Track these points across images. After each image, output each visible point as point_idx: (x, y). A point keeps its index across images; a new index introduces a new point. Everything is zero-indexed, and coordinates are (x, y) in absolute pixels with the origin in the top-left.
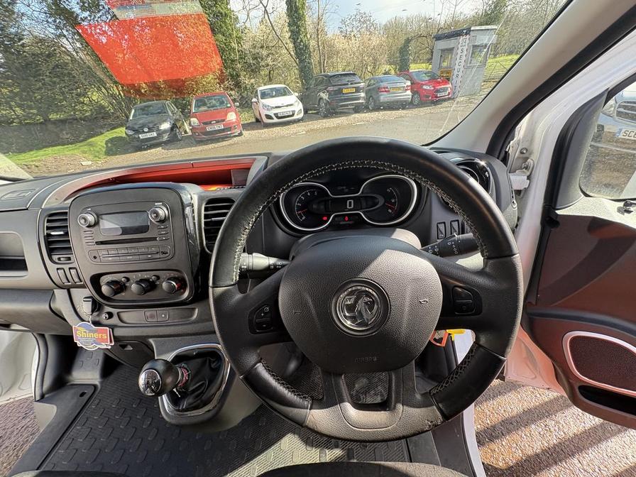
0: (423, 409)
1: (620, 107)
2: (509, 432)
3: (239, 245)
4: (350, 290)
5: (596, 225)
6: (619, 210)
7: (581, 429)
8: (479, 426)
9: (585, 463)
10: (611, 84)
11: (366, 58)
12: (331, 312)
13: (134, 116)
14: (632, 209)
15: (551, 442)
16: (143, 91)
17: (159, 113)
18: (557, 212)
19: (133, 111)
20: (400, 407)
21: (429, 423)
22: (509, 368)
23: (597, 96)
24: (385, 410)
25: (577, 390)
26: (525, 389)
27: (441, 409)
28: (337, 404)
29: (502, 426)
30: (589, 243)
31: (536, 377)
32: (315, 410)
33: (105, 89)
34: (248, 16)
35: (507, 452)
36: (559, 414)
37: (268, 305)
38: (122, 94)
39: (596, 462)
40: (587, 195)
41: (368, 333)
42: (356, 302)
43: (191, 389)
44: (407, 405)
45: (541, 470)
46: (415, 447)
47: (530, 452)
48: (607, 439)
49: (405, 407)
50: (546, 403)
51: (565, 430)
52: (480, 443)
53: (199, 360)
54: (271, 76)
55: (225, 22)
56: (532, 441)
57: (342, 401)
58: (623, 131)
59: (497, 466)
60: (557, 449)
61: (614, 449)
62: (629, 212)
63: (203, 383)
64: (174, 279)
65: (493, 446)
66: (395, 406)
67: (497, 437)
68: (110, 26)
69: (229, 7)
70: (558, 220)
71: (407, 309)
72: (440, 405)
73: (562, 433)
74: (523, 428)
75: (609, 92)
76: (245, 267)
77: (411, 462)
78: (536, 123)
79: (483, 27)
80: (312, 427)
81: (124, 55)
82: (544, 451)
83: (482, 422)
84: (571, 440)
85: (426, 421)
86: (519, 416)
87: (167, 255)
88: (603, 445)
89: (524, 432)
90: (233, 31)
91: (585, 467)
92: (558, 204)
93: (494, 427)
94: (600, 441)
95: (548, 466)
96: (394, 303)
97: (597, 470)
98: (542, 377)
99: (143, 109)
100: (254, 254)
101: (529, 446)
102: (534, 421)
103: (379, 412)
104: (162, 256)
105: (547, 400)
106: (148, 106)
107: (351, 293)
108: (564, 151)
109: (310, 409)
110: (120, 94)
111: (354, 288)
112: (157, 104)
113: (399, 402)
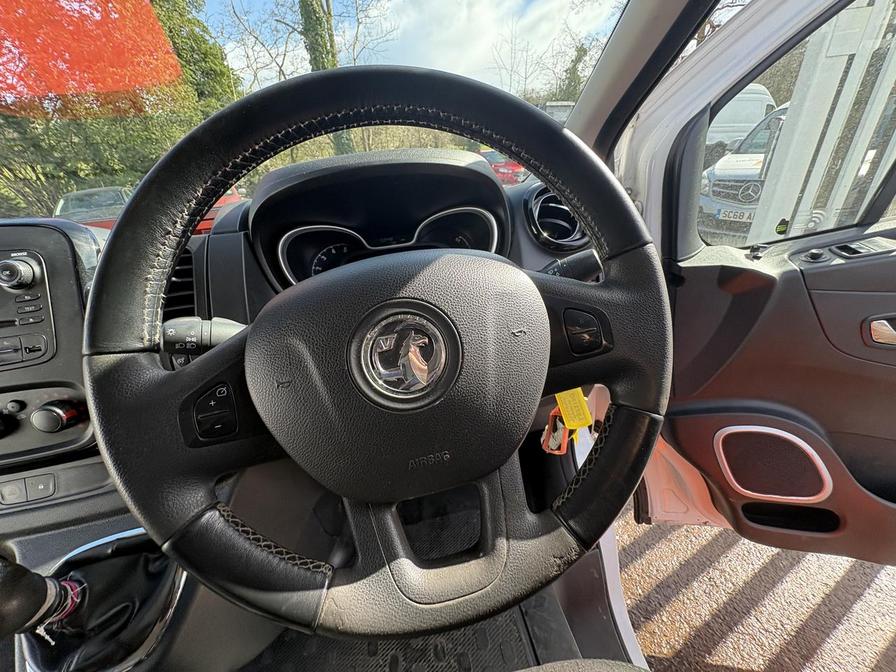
0: (544, 539)
1: (715, 185)
2: (668, 599)
3: (153, 267)
4: (383, 323)
5: (726, 275)
6: (747, 256)
7: (750, 573)
8: (629, 602)
9: (764, 620)
10: (712, 96)
11: (424, 136)
12: (350, 370)
13: (63, 210)
14: (760, 255)
15: (720, 601)
16: (82, 174)
17: (111, 205)
18: (680, 264)
19: (62, 202)
20: (502, 543)
21: (558, 561)
22: (654, 505)
23: (699, 113)
24: (478, 557)
25: (741, 512)
26: (676, 534)
27: (573, 530)
28: (384, 566)
29: (657, 593)
30: (723, 301)
31: (688, 509)
32: (339, 588)
33: (10, 170)
34: (255, 76)
35: (671, 630)
36: (722, 559)
37: (223, 384)
38: (43, 179)
39: (777, 615)
40: (708, 245)
41: (427, 401)
42: (398, 345)
43: (93, 623)
44: (516, 538)
45: (716, 644)
46: (546, 649)
47: (698, 622)
48: (781, 579)
49: (512, 542)
50: (705, 548)
51: (734, 580)
52: (636, 626)
53: (120, 561)
54: (294, 156)
55: (220, 83)
56: (699, 604)
57: (392, 557)
58: (722, 211)
59: (661, 656)
60: (730, 609)
61: (791, 591)
62: (758, 258)
63: (127, 607)
64: (60, 403)
65: (652, 626)
66: (494, 545)
67: (654, 612)
68: (21, 78)
69: (225, 63)
70: (682, 274)
71: (491, 349)
72: (571, 523)
73: (731, 585)
74: (684, 590)
75: (711, 109)
76: (194, 340)
77: (539, 664)
78: (637, 153)
79: (559, 103)
80: (332, 626)
81: (48, 121)
82: (715, 616)
83: (632, 593)
84: (742, 592)
85: (552, 560)
86: (676, 574)
87: (40, 353)
88: (779, 589)
89: (686, 596)
90: (233, 94)
91: (766, 626)
92: (679, 254)
93: (648, 597)
94: (774, 584)
95: (723, 636)
96: (468, 338)
97: (779, 626)
98: (696, 508)
99: (80, 199)
100: (215, 319)
101: (695, 613)
102: (694, 576)
103: (466, 564)
104: (26, 356)
105: (705, 543)
106: (91, 195)
107: (387, 330)
108: (676, 179)
109: (328, 589)
110: (38, 178)
111: (391, 320)
112: (105, 192)
113: (500, 535)
